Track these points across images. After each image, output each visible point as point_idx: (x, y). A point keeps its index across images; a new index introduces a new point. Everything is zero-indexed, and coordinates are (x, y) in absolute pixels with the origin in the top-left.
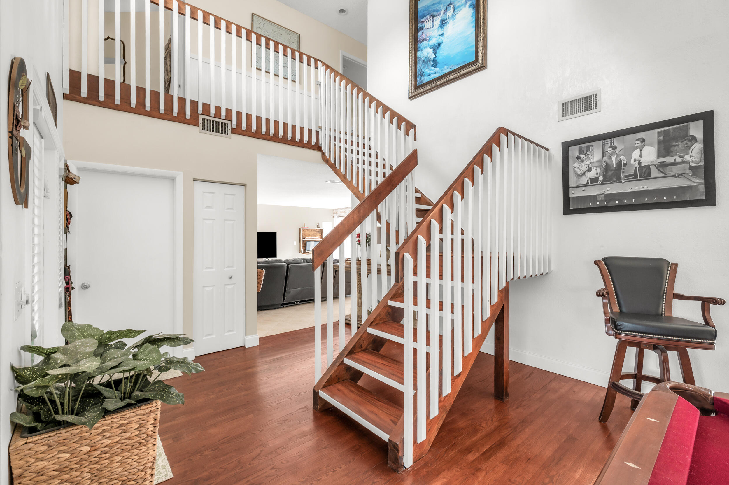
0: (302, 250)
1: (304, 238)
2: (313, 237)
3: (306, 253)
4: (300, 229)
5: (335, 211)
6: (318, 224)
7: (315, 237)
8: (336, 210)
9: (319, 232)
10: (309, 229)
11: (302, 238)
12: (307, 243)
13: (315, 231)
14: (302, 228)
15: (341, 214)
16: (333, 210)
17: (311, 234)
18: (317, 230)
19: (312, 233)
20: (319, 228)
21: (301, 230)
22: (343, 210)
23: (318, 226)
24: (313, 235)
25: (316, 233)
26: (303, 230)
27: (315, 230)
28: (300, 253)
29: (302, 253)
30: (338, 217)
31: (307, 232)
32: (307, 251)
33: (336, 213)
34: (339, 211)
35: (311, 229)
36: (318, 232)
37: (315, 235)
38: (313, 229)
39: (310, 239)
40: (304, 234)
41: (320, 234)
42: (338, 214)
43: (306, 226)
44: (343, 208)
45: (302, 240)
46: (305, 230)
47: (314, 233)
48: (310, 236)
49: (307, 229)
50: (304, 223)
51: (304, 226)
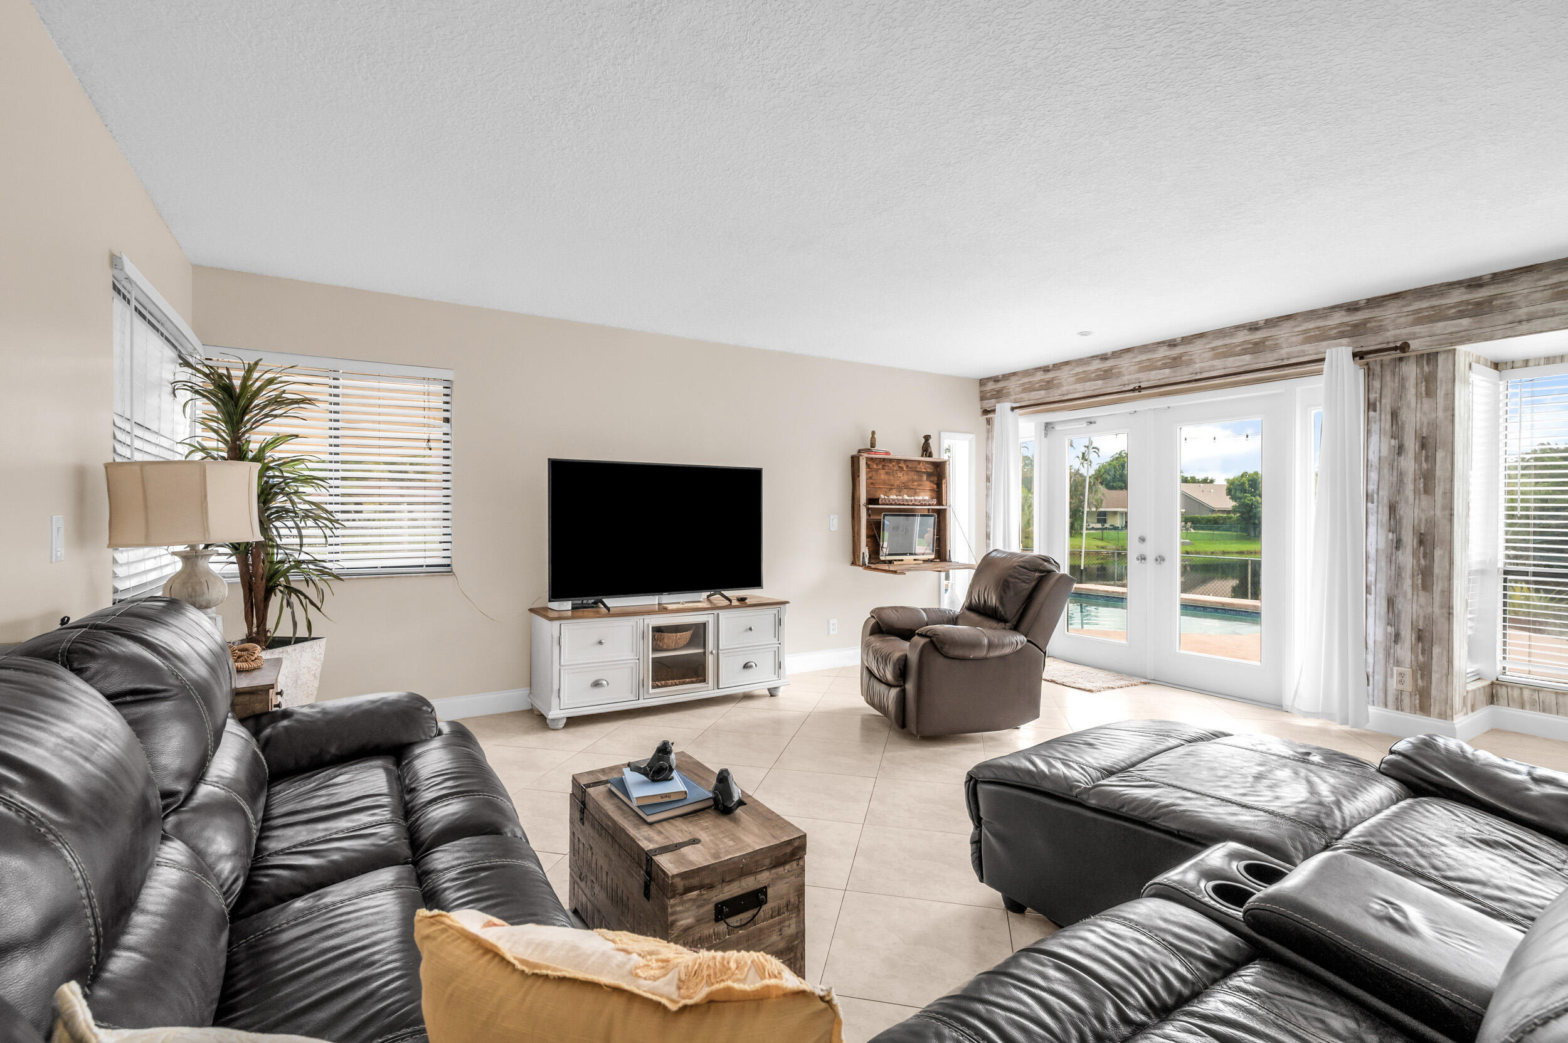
0: (864, 550)
1: (874, 501)
2: (904, 497)
3: (880, 567)
4: (855, 461)
5: (991, 386)
6: (927, 438)
7: (916, 494)
8: (996, 380)
9: (929, 475)
10: (891, 460)
11: (863, 499)
12: (888, 522)
13: (914, 470)
14: (866, 455)
15: (1023, 395)
16: (983, 382)
17: (897, 483)
18: (922, 468)
19: (902, 477)
20: (930, 455)
21: (862, 464)
22: (1039, 376)
23: (926, 450)
24: (904, 487)
25: (916, 477)
26: (867, 463)
27: (912, 466)
28: (853, 563)
29: (861, 562)
30: (1013, 409)
31: (883, 476)
32: (882, 558)
33: (999, 395)
34: (1013, 385)
35: (899, 461)
36: (925, 477)
37: (914, 487)
38: (905, 461)
39: (898, 503)
40: (872, 481)
41: (932, 485)
42: (1013, 397)
43: (879, 447)
44: (1037, 369)
45: (868, 509)
46: (877, 465)
47: (909, 481)
48: (894, 491)
49: (885, 462)
50: (873, 433)
51: (873, 445)
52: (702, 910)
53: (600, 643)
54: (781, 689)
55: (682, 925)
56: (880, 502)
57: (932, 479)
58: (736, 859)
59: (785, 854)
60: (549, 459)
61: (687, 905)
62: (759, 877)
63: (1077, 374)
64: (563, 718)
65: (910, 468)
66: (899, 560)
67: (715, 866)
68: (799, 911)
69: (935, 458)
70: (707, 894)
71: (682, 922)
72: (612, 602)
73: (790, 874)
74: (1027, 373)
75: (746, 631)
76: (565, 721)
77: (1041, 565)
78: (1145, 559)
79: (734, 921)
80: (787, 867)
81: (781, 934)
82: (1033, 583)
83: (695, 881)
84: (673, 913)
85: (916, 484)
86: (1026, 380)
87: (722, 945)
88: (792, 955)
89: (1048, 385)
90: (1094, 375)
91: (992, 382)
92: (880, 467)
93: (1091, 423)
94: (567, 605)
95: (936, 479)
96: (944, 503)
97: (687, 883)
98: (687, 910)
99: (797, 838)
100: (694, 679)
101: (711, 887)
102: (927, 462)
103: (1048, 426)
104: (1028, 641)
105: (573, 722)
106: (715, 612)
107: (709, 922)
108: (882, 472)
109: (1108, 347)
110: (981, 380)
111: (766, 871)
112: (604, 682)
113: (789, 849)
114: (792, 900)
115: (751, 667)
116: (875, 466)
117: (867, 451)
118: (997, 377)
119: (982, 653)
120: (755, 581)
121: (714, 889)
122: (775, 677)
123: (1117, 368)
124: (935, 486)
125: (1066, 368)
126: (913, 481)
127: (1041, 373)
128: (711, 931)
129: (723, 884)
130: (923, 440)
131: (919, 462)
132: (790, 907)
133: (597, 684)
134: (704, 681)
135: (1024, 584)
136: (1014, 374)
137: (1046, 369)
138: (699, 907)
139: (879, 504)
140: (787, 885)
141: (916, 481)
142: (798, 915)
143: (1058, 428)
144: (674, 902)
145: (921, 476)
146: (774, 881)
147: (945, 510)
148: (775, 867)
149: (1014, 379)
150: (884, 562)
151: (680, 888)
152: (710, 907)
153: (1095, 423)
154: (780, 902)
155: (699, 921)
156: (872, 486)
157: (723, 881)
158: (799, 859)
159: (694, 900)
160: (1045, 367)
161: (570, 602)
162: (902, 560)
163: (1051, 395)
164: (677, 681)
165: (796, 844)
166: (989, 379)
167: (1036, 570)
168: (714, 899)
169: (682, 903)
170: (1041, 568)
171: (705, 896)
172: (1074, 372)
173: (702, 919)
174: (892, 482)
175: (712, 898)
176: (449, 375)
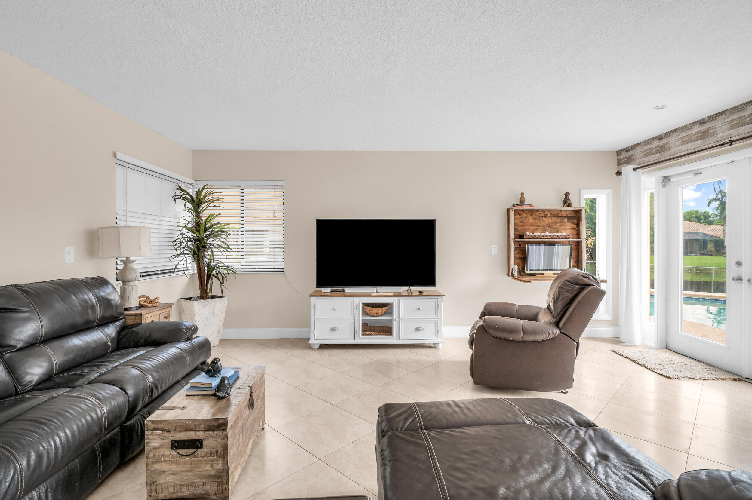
0: (515, 268)
1: (521, 236)
2: (547, 233)
3: (526, 278)
4: (508, 211)
5: (624, 155)
6: (567, 195)
7: (558, 231)
8: (627, 150)
9: (569, 219)
10: (537, 210)
11: (512, 235)
12: (532, 249)
13: (557, 216)
14: (515, 208)
15: (643, 159)
16: (619, 153)
17: (543, 224)
18: (564, 214)
19: (547, 221)
20: (569, 205)
21: (512, 213)
22: (656, 143)
23: (567, 202)
24: (548, 227)
25: (558, 220)
26: (517, 213)
27: (555, 214)
28: (508, 275)
29: (513, 275)
30: (635, 169)
31: (531, 220)
32: (528, 273)
33: (628, 161)
34: (638, 152)
35: (544, 211)
36: (566, 220)
37: (557, 227)
38: (549, 210)
39: (539, 237)
40: (522, 224)
41: (572, 225)
42: (638, 161)
43: (527, 203)
44: (654, 139)
45: (515, 241)
46: (526, 214)
47: (552, 223)
48: (540, 230)
49: (532, 212)
50: (522, 194)
51: (522, 201)
52: (163, 441)
53: (334, 309)
54: (441, 345)
55: (152, 446)
56: (524, 237)
57: (572, 221)
58: (182, 421)
59: (214, 425)
60: (316, 219)
61: (155, 437)
62: (197, 433)
63: (682, 138)
64: (318, 344)
65: (554, 215)
66: (542, 274)
67: (170, 421)
68: (224, 458)
69: (575, 206)
70: (166, 434)
71: (152, 444)
72: (348, 290)
73: (218, 437)
74: (647, 142)
75: (416, 310)
76: (319, 345)
77: (581, 280)
78: (741, 280)
79: (182, 452)
80: (216, 432)
81: (212, 467)
82: (574, 293)
83: (159, 426)
84: (148, 439)
85: (558, 224)
86: (646, 148)
87: (175, 462)
88: (220, 480)
89: (662, 149)
90: (695, 137)
91: (625, 152)
92: (529, 215)
93: (698, 174)
94: (328, 290)
95: (576, 221)
96: (581, 237)
97: (156, 426)
98: (155, 439)
99: (221, 418)
100: (386, 333)
101: (169, 431)
102: (567, 210)
103: (666, 179)
104: (561, 332)
105: (323, 347)
106: (398, 298)
107: (168, 448)
108: (530, 218)
109: (704, 114)
110: (617, 152)
111: (202, 431)
112: (337, 329)
113: (216, 423)
114: (219, 451)
115: (421, 330)
116: (525, 215)
117: (516, 205)
118: (628, 148)
119: (520, 337)
120: (432, 282)
121: (171, 433)
122: (436, 338)
123: (713, 129)
124: (575, 226)
125: (674, 135)
126: (556, 223)
127: (657, 141)
128: (169, 453)
129: (176, 432)
130: (564, 196)
131: (561, 211)
132: (218, 454)
133: (333, 329)
134: (391, 335)
135: (567, 293)
136: (639, 144)
137: (660, 138)
138: (162, 439)
139: (524, 238)
140: (216, 442)
141: (559, 223)
142: (224, 460)
143: (672, 180)
144: (148, 433)
145: (563, 220)
146: (207, 438)
147: (581, 241)
148: (207, 430)
149: (639, 148)
150: (528, 275)
151: (151, 428)
152: (168, 441)
153: (701, 173)
154: (211, 449)
155: (162, 446)
156: (522, 227)
157: (175, 430)
158: (223, 430)
159: (159, 435)
160: (659, 136)
161: (330, 288)
162: (544, 274)
163: (664, 156)
164: (377, 333)
165: (221, 421)
166: (622, 150)
167: (577, 284)
168: (171, 438)
169: (153, 435)
170: (580, 282)
171: (165, 435)
172: (680, 137)
173: (163, 446)
174: (539, 225)
175: (170, 437)
176: (283, 183)
